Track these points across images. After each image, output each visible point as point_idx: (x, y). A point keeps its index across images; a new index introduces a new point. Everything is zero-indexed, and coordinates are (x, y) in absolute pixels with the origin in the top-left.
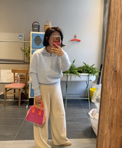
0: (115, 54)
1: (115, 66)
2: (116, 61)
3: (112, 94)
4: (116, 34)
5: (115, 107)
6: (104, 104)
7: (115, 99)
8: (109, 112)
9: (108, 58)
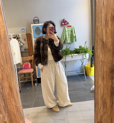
0: (102, 30)
1: (102, 39)
2: (103, 35)
3: (102, 57)
4: (101, 17)
5: (105, 66)
6: (97, 65)
7: (104, 61)
8: (101, 70)
9: (97, 34)
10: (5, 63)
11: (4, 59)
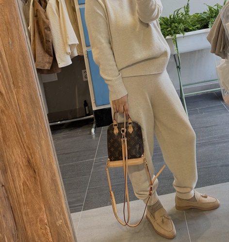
10: (9, 84)
11: (5, 70)
